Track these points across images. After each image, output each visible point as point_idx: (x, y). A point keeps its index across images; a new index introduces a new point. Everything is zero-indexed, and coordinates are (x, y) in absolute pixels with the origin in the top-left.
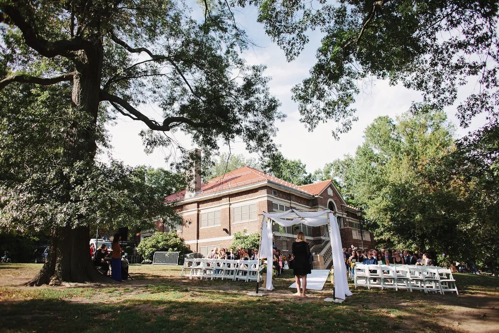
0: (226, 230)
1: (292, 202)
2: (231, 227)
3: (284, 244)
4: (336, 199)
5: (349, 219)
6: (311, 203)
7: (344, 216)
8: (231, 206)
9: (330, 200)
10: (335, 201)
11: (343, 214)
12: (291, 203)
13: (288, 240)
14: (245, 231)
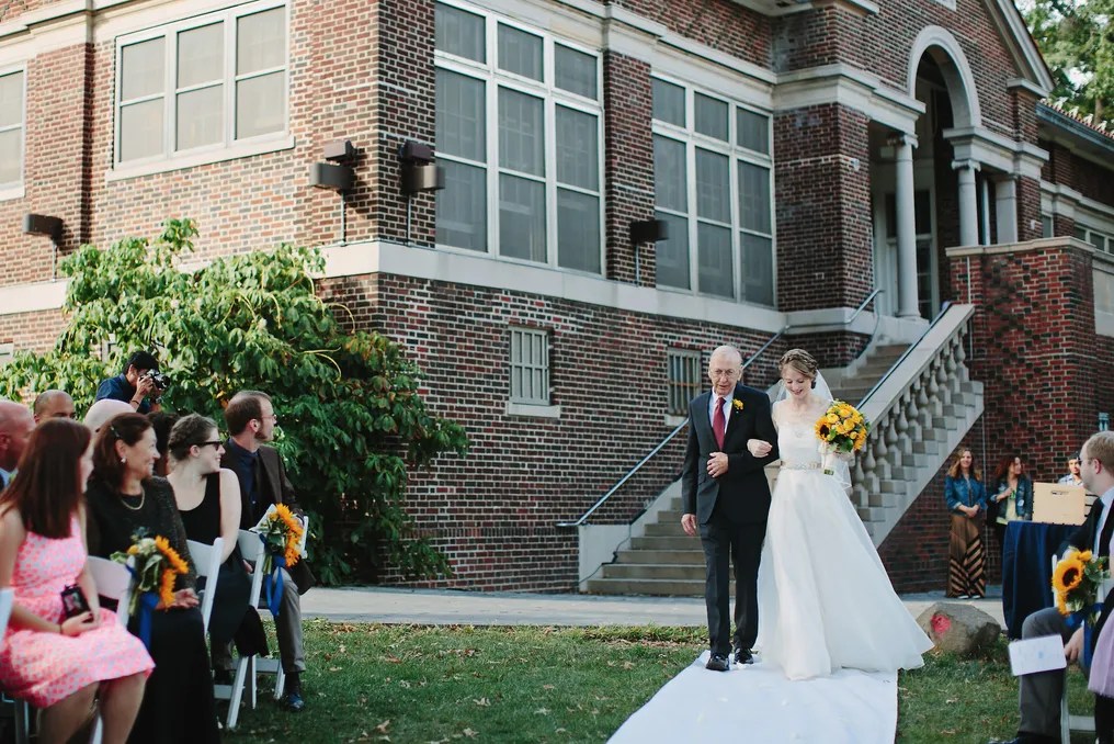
0: (49, 227)
1: (617, 11)
2: (98, 200)
3: (529, 354)
4: (980, 34)
5: (1055, 196)
6: (778, 51)
7: (1030, 170)
8: (103, 34)
9: (929, 36)
10: (968, 50)
11: (1017, 155)
12: (606, 21)
13: (566, 325)
14: (179, 235)
